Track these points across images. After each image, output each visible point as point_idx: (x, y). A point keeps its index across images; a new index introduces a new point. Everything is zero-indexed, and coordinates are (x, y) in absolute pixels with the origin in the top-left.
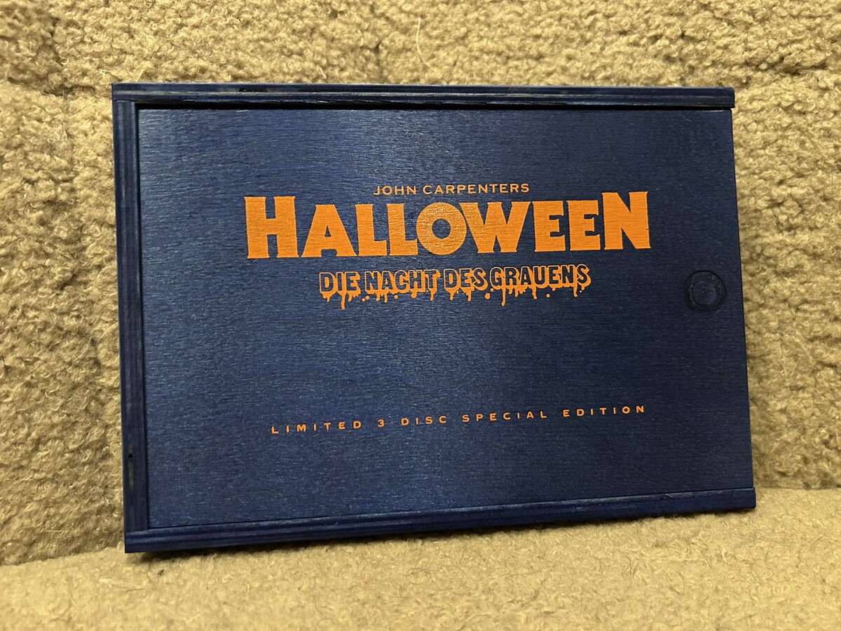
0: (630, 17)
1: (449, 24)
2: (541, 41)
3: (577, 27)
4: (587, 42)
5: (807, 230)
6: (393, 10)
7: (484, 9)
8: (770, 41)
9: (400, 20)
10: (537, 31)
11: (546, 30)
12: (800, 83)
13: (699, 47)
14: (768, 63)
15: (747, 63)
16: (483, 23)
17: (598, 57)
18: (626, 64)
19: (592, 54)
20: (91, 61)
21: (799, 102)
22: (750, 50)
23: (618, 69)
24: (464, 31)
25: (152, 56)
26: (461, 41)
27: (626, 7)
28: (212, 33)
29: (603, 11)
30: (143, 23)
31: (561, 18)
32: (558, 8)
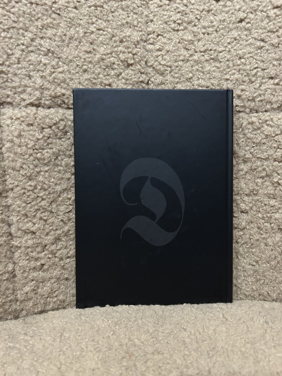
0: (275, 70)
1: (183, 71)
2: (229, 82)
3: (248, 75)
4: (253, 82)
6: (156, 63)
7: (201, 64)
9: (160, 69)
10: (227, 77)
11: (232, 76)
16: (200, 71)
17: (257, 90)
18: (272, 94)
19: (254, 88)
20: (11, 91)
23: (267, 96)
24: (191, 75)
25: (39, 88)
26: (189, 80)
27: (274, 65)
28: (69, 76)
29: (262, 67)
30: (36, 72)
31: (239, 71)
32: (239, 65)
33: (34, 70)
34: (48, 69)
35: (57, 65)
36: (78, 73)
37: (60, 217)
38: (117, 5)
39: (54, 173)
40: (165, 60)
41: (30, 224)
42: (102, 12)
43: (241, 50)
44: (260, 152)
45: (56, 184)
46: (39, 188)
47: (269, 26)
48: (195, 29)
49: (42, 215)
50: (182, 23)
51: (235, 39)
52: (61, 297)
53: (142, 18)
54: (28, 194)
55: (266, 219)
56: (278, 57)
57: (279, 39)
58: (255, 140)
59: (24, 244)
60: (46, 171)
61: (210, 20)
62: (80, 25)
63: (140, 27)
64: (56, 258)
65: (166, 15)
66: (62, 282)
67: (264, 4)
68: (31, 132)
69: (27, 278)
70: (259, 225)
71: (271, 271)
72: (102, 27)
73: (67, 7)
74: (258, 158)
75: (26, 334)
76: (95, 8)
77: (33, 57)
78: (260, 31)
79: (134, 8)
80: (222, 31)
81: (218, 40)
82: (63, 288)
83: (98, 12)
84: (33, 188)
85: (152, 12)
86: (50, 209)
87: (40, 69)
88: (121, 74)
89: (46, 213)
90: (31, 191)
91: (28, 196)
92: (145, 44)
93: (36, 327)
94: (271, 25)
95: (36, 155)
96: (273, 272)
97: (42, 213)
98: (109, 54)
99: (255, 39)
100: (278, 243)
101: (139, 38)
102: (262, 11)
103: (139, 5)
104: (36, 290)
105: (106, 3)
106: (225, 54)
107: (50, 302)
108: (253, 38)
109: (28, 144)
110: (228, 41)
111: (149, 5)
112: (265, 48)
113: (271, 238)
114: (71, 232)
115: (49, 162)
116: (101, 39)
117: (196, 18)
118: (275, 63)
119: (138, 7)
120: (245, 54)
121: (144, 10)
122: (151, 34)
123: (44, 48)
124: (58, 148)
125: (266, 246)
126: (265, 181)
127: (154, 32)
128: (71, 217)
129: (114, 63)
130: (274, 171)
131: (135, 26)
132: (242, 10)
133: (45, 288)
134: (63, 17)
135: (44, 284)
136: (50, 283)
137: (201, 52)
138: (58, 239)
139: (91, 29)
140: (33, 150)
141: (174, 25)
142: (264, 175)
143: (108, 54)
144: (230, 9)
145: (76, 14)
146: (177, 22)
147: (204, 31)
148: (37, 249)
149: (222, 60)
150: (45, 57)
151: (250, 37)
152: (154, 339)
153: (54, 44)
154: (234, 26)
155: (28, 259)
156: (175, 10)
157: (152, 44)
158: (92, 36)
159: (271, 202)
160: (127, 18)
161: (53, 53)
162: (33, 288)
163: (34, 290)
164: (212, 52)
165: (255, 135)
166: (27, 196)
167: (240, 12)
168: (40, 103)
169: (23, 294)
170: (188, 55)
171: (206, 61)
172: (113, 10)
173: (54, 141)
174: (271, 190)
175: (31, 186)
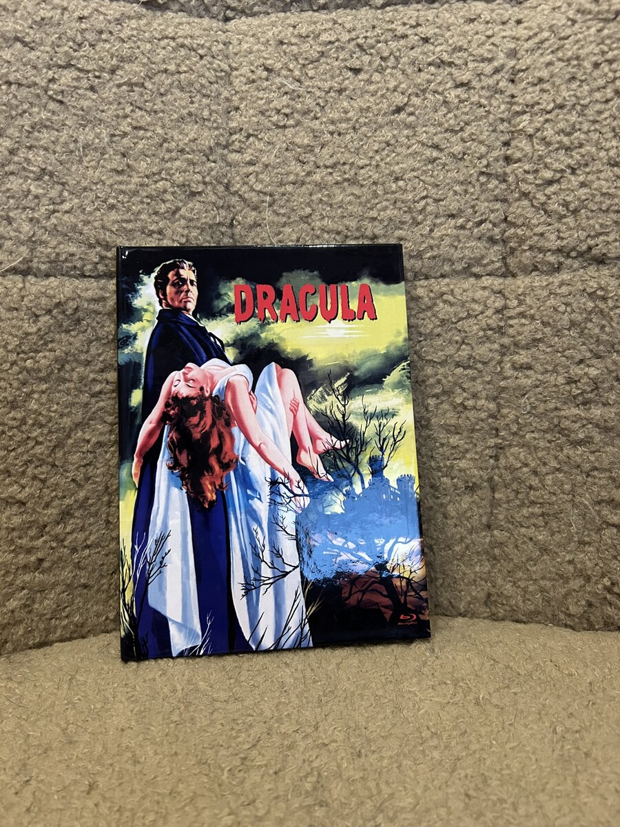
0: (459, 202)
1: (295, 204)
2: (376, 223)
3: (410, 210)
4: (419, 224)
5: (600, 405)
6: (245, 188)
7: (327, 190)
8: (580, 232)
9: (251, 198)
10: (374, 214)
11: (382, 213)
12: (605, 271)
13: (519, 232)
14: (578, 252)
15: (559, 251)
16: (326, 203)
17: (426, 238)
18: (452, 245)
19: (421, 234)
21: (602, 289)
22: (562, 239)
23: (444, 250)
24: (308, 210)
25: (28, 241)
26: (305, 220)
27: (456, 193)
28: (82, 217)
29: (434, 196)
30: (20, 211)
31: (395, 202)
32: (393, 193)
33: (17, 208)
34: (43, 205)
35: (60, 196)
36: (98, 209)
37: (70, 475)
38: (169, 81)
39: (57, 395)
40: (261, 182)
41: (15, 487)
42: (143, 96)
43: (398, 163)
44: (432, 350)
45: (62, 416)
46: (31, 422)
47: (447, 121)
48: (316, 125)
49: (36, 472)
50: (292, 113)
51: (388, 144)
52: (77, 618)
53: (219, 105)
54: (11, 434)
55: (445, 469)
56: (462, 178)
57: (465, 144)
58: (422, 330)
59: (6, 523)
60: (43, 392)
61: (343, 108)
62: (101, 120)
63: (215, 121)
64: (66, 550)
65: (262, 99)
66: (77, 592)
67: (440, 78)
68: (14, 322)
69: (13, 584)
70: (432, 480)
71: (455, 562)
72: (143, 123)
73: (76, 88)
74: (427, 361)
75: (10, 679)
76: (129, 89)
77: (15, 183)
78: (432, 130)
79: (203, 86)
80: (364, 128)
81: (357, 146)
82: (79, 602)
83: (135, 96)
84: (19, 423)
85: (237, 92)
86: (50, 460)
87: (28, 205)
88: (178, 209)
89: (44, 467)
90: (16, 427)
91: (10, 437)
92: (226, 152)
93: (28, 667)
94: (451, 119)
95: (23, 364)
96: (458, 565)
97: (36, 467)
98: (157, 174)
99: (423, 144)
100: (465, 512)
101: (212, 141)
102: (435, 92)
103: (213, 79)
104: (29, 606)
105: (151, 78)
106: (370, 170)
107: (56, 627)
108: (419, 142)
109: (7, 343)
110: (376, 148)
111: (232, 78)
112: (440, 161)
113: (454, 504)
114: (90, 502)
115: (49, 375)
116: (140, 146)
117: (318, 104)
118: (457, 188)
119: (211, 83)
120: (404, 171)
121: (222, 89)
122: (235, 133)
123: (35, 166)
124: (64, 349)
125: (446, 518)
126: (442, 403)
127: (241, 129)
128: (91, 474)
129: (165, 191)
130: (455, 384)
131: (204, 119)
132: (398, 89)
133: (46, 602)
134: (70, 107)
135: (44, 595)
136: (55, 592)
137: (326, 167)
138: (66, 514)
139: (122, 129)
140: (18, 354)
141: (276, 117)
142: (438, 390)
143: (154, 174)
144: (378, 88)
145: (94, 100)
146: (282, 111)
147: (332, 128)
148: (29, 532)
149: (365, 183)
150: (36, 183)
151: (414, 141)
152: (232, 681)
153: (53, 157)
154: (387, 119)
155: (13, 551)
156: (279, 88)
157: (239, 152)
158: (125, 141)
159: (451, 440)
160: (191, 105)
161: (51, 175)
162: (23, 602)
163: (25, 606)
164: (347, 167)
165: (423, 319)
166: (8, 438)
167: (396, 93)
168: (29, 268)
169: (6, 614)
170: (303, 174)
171: (337, 183)
172: (162, 90)
173: (57, 336)
174: (451, 418)
175: (15, 419)
